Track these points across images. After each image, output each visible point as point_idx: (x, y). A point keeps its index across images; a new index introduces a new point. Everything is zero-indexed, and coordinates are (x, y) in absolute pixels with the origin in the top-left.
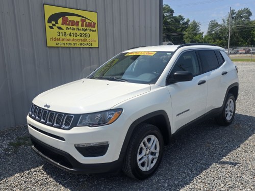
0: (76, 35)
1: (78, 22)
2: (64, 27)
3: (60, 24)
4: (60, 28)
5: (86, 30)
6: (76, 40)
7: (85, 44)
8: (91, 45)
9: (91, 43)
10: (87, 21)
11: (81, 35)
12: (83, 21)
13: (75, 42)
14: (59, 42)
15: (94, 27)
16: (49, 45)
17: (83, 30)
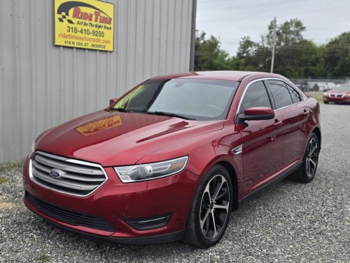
0: (88, 32)
1: (91, 15)
2: (75, 20)
3: (70, 17)
4: (70, 22)
5: (100, 27)
6: (88, 39)
7: (98, 46)
8: (104, 47)
9: (104, 44)
10: (102, 14)
11: (94, 33)
12: (97, 14)
13: (86, 42)
14: (68, 40)
15: (110, 23)
16: (56, 43)
17: (96, 26)
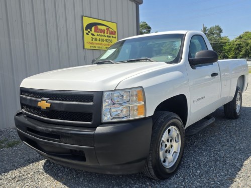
0: (103, 40)
1: (104, 30)
2: (95, 34)
3: (93, 32)
4: (93, 35)
5: (110, 37)
6: (103, 44)
10: (110, 29)
11: (106, 40)
12: (108, 29)
13: (102, 46)
14: (92, 45)
15: (115, 34)
16: (85, 48)
17: (108, 36)
